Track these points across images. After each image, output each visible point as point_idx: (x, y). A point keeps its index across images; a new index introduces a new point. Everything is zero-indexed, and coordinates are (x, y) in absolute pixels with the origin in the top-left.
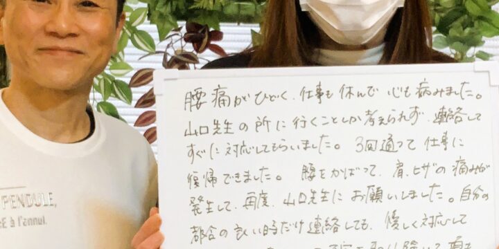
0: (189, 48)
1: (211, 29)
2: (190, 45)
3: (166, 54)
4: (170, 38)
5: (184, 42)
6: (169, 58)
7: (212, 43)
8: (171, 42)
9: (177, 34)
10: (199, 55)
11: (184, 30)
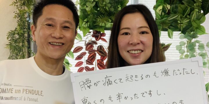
0: (94, 39)
1: (102, 33)
2: (94, 38)
3: (86, 41)
4: (87, 36)
5: (92, 37)
6: (87, 43)
7: (102, 37)
8: (88, 37)
9: (90, 34)
10: (97, 42)
11: (92, 33)
